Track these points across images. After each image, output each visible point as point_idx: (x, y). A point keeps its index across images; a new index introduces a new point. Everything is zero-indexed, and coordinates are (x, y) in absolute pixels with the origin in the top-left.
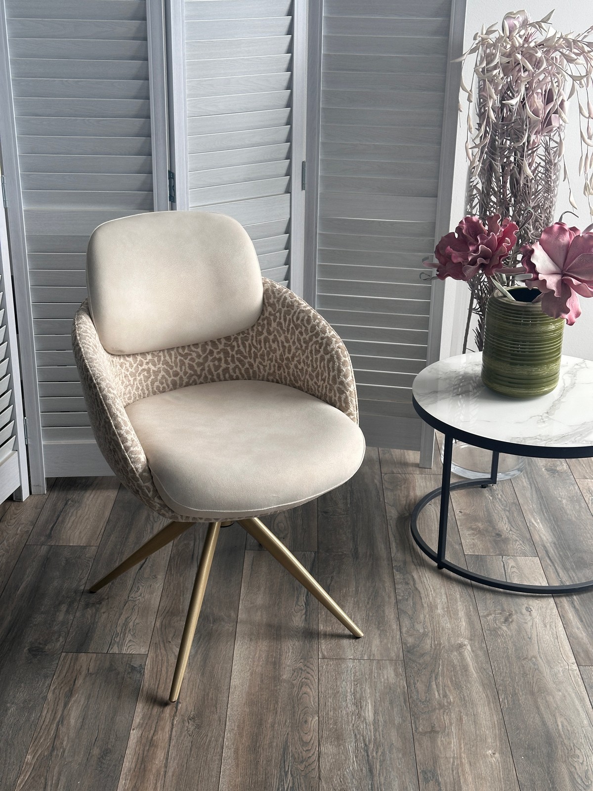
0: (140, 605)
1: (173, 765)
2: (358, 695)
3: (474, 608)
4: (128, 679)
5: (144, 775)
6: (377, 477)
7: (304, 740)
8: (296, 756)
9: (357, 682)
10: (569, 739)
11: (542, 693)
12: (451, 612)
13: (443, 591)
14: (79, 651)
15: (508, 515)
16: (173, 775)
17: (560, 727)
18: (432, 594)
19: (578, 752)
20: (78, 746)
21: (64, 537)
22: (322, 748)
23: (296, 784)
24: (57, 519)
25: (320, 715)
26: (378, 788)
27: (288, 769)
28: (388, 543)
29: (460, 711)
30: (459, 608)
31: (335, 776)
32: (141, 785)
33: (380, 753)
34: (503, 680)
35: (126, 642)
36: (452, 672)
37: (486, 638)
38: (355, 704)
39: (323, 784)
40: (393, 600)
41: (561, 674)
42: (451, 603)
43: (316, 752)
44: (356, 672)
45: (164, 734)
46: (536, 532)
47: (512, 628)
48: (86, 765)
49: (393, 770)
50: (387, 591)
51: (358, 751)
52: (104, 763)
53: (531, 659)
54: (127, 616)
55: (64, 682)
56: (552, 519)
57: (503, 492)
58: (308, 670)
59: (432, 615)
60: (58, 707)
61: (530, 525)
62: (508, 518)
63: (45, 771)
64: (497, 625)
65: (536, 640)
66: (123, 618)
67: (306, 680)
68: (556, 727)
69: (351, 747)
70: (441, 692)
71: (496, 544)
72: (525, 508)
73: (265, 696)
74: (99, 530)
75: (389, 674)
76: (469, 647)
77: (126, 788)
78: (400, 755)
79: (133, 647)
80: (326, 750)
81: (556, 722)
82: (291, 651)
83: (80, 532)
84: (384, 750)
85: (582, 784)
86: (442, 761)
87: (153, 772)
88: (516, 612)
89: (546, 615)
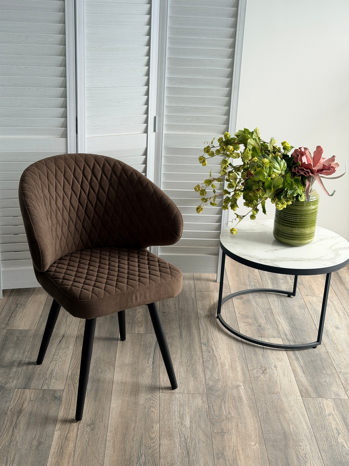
0: (59, 363)
1: (78, 451)
2: (181, 413)
3: (246, 366)
4: (53, 404)
5: (62, 455)
6: (193, 293)
7: (152, 437)
8: (147, 445)
9: (181, 405)
10: (296, 436)
11: (282, 412)
12: (233, 368)
13: (229, 356)
14: (25, 388)
15: (265, 315)
16: (78, 456)
17: (292, 430)
18: (223, 358)
19: (301, 443)
20: (25, 440)
21: (16, 325)
22: (161, 441)
23: (147, 460)
24: (11, 314)
25: (160, 423)
26: (192, 463)
27: (143, 452)
28: (199, 330)
29: (238, 422)
30: (237, 365)
31: (168, 456)
32: (60, 460)
33: (193, 444)
34: (261, 405)
35: (52, 384)
36: (233, 400)
37: (252, 382)
38: (180, 418)
39: (162, 460)
40: (201, 361)
41: (293, 401)
42: (233, 363)
43: (158, 444)
44: (180, 400)
45: (73, 433)
46: (280, 325)
47: (266, 377)
48: (30, 450)
49: (201, 453)
50: (198, 356)
51: (181, 442)
52: (40, 450)
53: (276, 393)
54: (53, 368)
55: (17, 405)
56: (289, 317)
57: (262, 303)
58: (154, 399)
59: (222, 370)
60: (13, 419)
61: (277, 321)
62: (265, 317)
63: (7, 453)
64: (258, 375)
65: (279, 383)
66: (50, 370)
67: (153, 404)
68: (290, 430)
69: (177, 440)
70: (227, 411)
71: (258, 330)
72: (274, 311)
73: (130, 413)
74: (36, 321)
75: (199, 402)
76: (243, 387)
77: (52, 463)
78: (204, 445)
79: (56, 386)
80: (163, 442)
81: (289, 427)
82: (144, 388)
83: (25, 322)
84: (195, 442)
85: (303, 461)
86: (227, 448)
87: (67, 454)
88: (269, 368)
89: (285, 370)
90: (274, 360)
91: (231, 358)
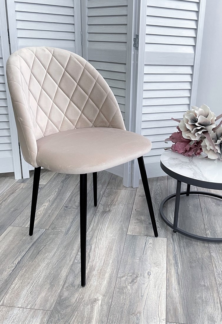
3: (116, 271)
12: (102, 273)
13: (104, 258)
18: (96, 260)
30: (108, 270)
40: (71, 263)
42: (104, 267)
47: (134, 288)
50: (71, 256)
53: (136, 315)
59: (88, 275)
64: (125, 284)
65: (146, 298)
71: (147, 229)
76: (100, 302)
88: (141, 275)
89: (158, 279)
90: (150, 264)
91: (105, 260)
